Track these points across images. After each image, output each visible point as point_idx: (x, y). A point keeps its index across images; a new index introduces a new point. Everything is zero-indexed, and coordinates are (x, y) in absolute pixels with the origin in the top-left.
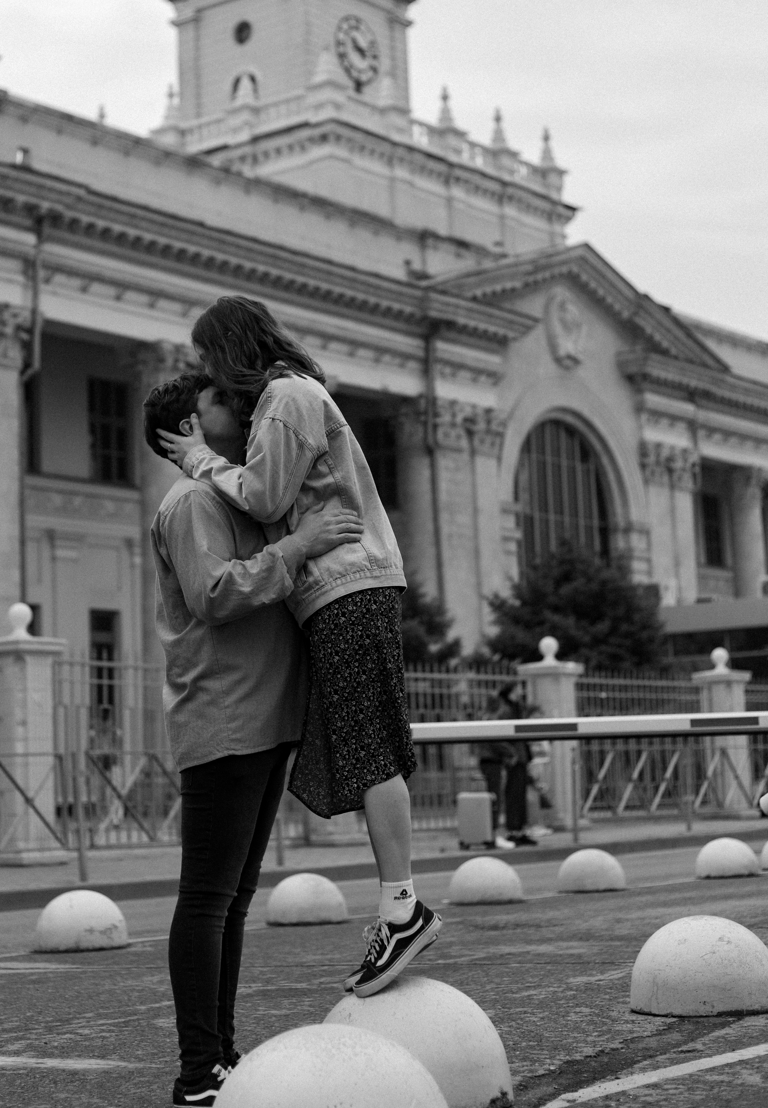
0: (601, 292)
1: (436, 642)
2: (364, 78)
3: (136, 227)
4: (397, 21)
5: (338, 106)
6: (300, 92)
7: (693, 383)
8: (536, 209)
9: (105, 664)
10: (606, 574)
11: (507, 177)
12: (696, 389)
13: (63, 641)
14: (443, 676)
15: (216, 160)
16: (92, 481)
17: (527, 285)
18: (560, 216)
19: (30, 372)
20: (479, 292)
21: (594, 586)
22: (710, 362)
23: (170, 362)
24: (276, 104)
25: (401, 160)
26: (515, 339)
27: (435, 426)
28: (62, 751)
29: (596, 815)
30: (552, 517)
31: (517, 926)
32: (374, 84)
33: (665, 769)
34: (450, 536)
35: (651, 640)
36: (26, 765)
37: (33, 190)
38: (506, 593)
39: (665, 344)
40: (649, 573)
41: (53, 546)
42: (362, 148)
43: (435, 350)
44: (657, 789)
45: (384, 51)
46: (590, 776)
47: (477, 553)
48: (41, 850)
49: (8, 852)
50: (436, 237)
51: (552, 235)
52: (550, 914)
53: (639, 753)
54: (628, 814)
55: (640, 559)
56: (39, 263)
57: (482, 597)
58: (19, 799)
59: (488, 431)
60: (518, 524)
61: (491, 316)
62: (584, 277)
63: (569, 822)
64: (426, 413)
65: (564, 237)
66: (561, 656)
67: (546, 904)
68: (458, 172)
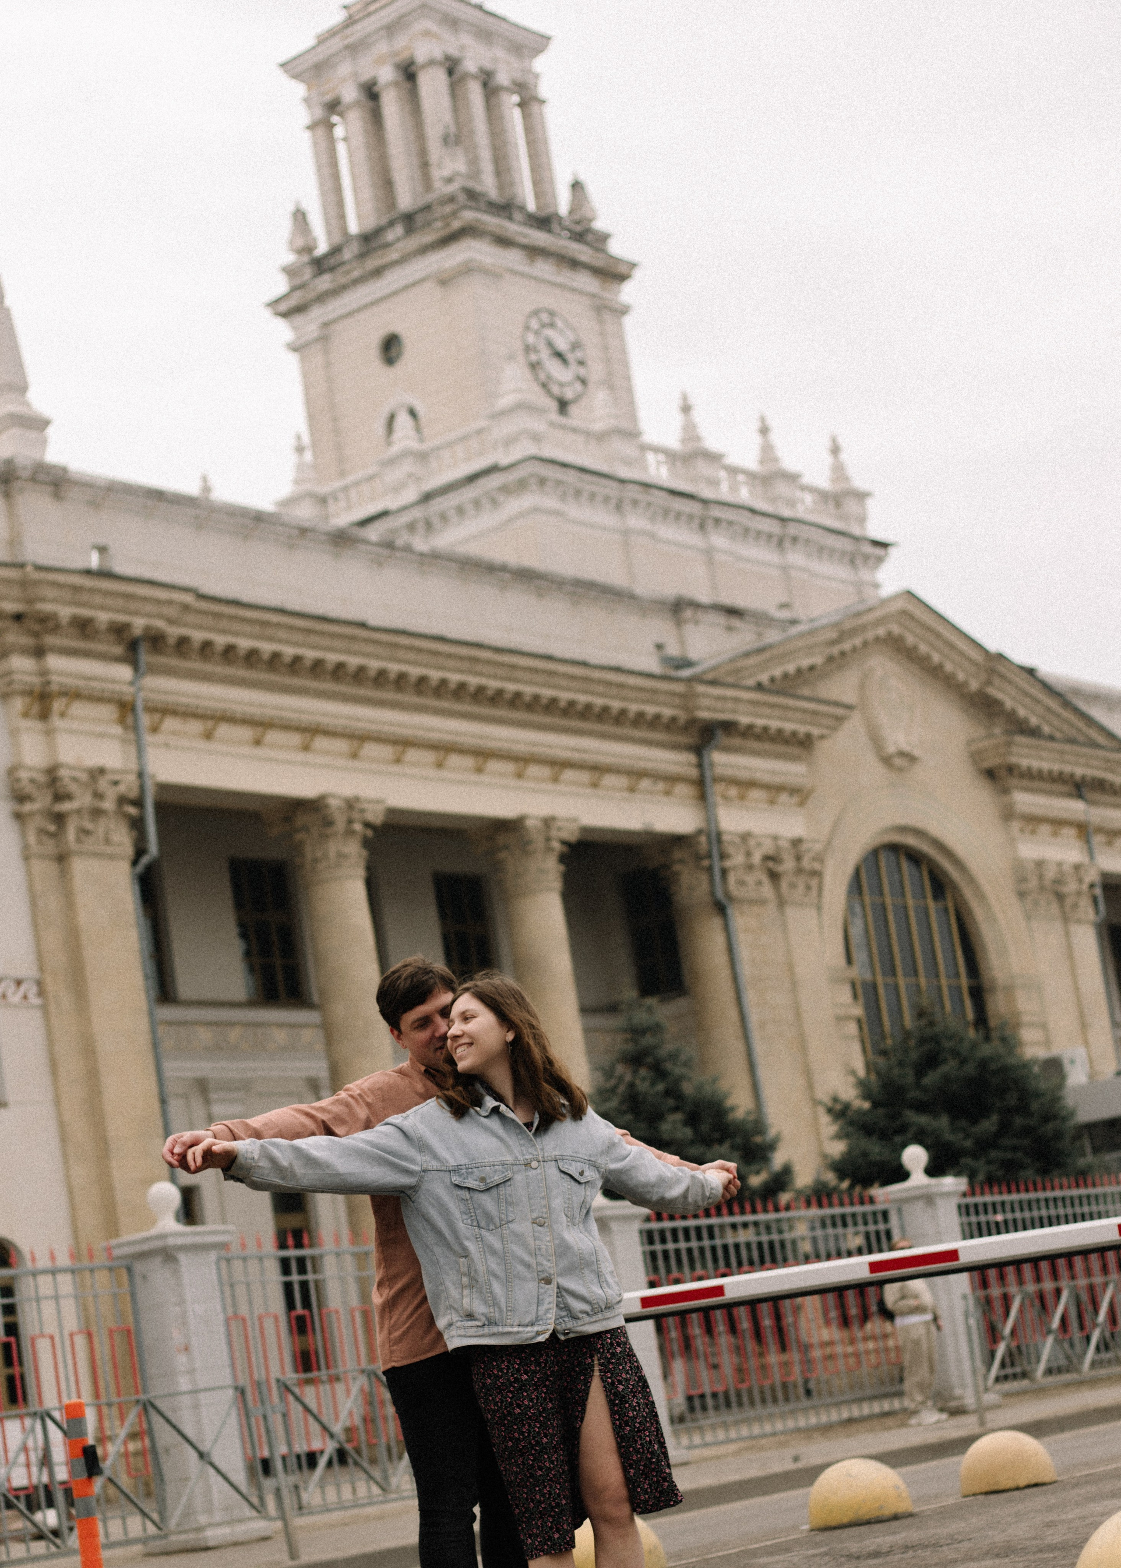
0: (936, 658)
1: (758, 1173)
2: (569, 394)
3: (271, 639)
4: (606, 307)
5: (536, 438)
6: (482, 423)
7: (1079, 771)
8: (832, 551)
9: (292, 1253)
10: (986, 1050)
11: (786, 513)
12: (1083, 777)
13: (230, 1227)
14: (772, 1216)
15: (373, 533)
16: (251, 1004)
17: (830, 659)
18: (866, 558)
19: (145, 860)
20: (764, 678)
21: (970, 1069)
22: (1101, 739)
23: (340, 825)
24: (450, 445)
25: (635, 503)
26: (822, 737)
27: (724, 872)
28: (243, 1381)
29: (1008, 1386)
30: (902, 982)
31: (907, 1548)
32: (584, 402)
33: (1096, 1310)
34: (762, 1025)
35: (1058, 1135)
36: (196, 1406)
37: (120, 602)
38: (849, 1093)
39: (1034, 721)
40: (1047, 1043)
41: (207, 1102)
42: (578, 493)
43: (712, 765)
44: (1088, 1339)
45: (592, 353)
46: (992, 1334)
47: (802, 1044)
48: (230, 1523)
49: (185, 1532)
50: (696, 606)
51: (859, 586)
52: (955, 1527)
53: (1058, 1292)
54: (1050, 1379)
55: (1032, 1025)
56: (140, 705)
57: (816, 1102)
58: (193, 1455)
59: (800, 871)
60: (855, 996)
61: (786, 708)
62: (910, 640)
63: (969, 1401)
64: (709, 856)
65: (876, 586)
66: (934, 1170)
67: (944, 1514)
68: (716, 512)
